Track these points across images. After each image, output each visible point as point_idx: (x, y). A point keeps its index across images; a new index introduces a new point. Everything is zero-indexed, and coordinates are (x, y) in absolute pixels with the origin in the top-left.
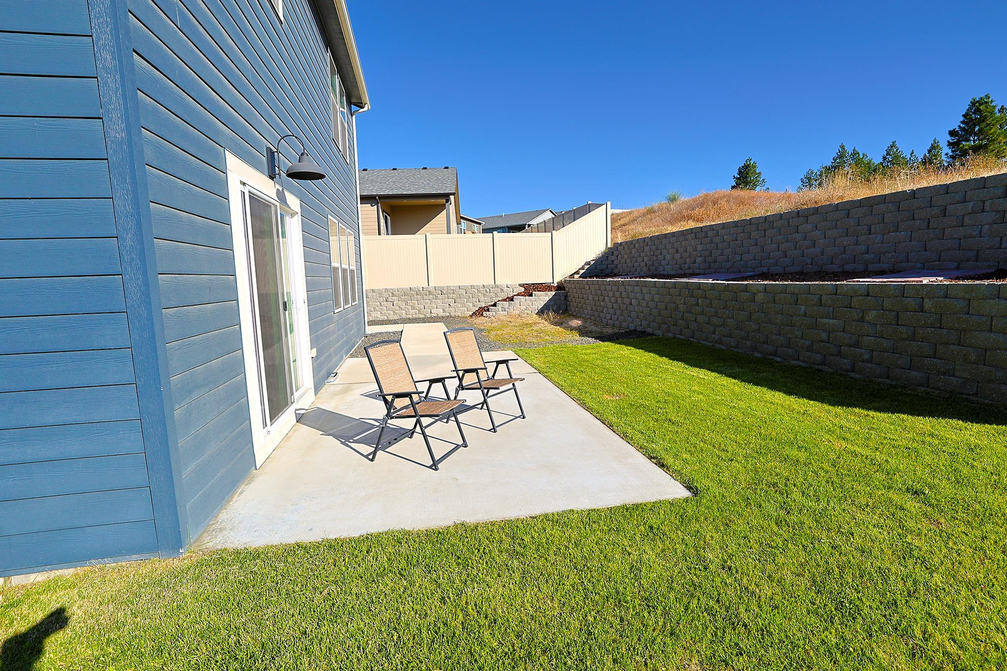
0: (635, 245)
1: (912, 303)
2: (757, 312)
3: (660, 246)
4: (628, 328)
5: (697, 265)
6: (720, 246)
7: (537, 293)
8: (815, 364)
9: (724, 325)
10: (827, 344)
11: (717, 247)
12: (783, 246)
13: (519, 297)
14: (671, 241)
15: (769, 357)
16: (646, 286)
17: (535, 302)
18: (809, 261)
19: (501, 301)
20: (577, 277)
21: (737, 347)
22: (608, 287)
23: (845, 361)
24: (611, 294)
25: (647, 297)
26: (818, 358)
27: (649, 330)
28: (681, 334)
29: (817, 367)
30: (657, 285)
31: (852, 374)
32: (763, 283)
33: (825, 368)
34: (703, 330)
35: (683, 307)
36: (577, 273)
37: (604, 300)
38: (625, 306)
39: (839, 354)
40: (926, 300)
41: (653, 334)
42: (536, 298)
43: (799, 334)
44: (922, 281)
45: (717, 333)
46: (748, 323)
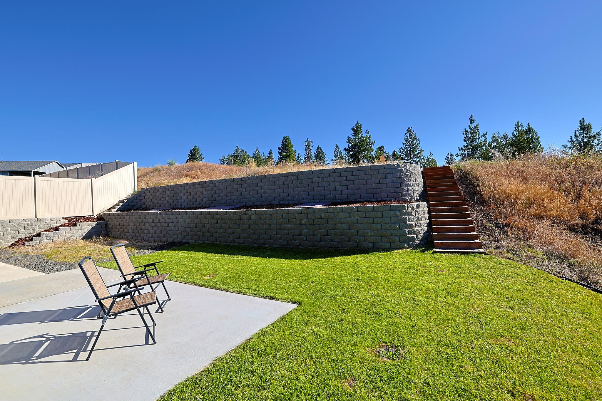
0: (158, 190)
1: (318, 215)
2: (253, 224)
3: (177, 191)
4: (167, 241)
5: (204, 202)
6: (217, 192)
7: (81, 223)
8: (284, 245)
9: (235, 232)
10: (288, 236)
11: (216, 192)
12: (251, 193)
13: (63, 227)
14: (185, 189)
15: (262, 245)
16: (180, 215)
17: (80, 230)
18: (264, 200)
19: (45, 231)
20: (115, 211)
21: (244, 243)
22: (147, 217)
23: (297, 242)
24: (151, 221)
25: (181, 221)
26: (285, 242)
27: (185, 241)
28: (208, 241)
29: (285, 246)
30: (188, 213)
31: (300, 247)
32: (252, 210)
33: (289, 246)
34: (222, 237)
35: (208, 225)
36: (113, 207)
37: (144, 225)
38: (163, 228)
39: (294, 239)
40: (322, 214)
41: (188, 243)
42: (81, 227)
43: (275, 232)
44: (317, 207)
45: (231, 237)
46: (248, 230)
